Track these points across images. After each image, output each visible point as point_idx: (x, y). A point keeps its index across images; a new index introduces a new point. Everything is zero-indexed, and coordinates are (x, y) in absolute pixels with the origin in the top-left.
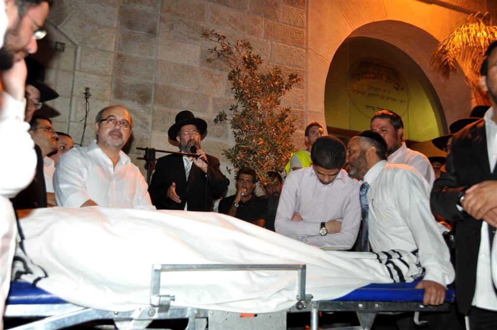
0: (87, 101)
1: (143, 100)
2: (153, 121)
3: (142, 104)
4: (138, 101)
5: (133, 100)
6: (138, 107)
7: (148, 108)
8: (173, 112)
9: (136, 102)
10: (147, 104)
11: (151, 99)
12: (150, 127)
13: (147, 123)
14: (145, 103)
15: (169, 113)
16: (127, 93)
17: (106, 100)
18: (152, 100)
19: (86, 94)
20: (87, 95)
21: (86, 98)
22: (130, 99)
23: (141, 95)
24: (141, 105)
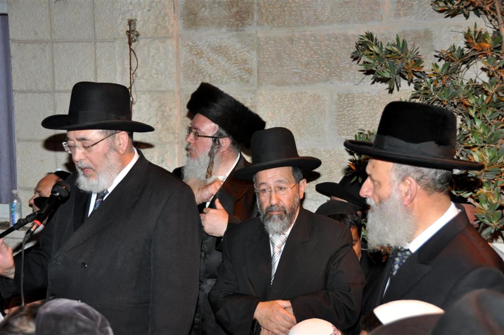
0: (131, 49)
1: (237, 20)
2: (260, 64)
3: (237, 30)
4: (228, 25)
5: (220, 25)
6: (229, 38)
7: (249, 35)
8: (297, 35)
9: (224, 30)
10: (246, 29)
11: (253, 14)
12: (253, 79)
13: (249, 71)
14: (243, 24)
15: (291, 40)
16: (206, 13)
17: (169, 38)
18: (256, 17)
19: (129, 33)
20: (132, 35)
21: (130, 44)
22: (213, 24)
23: (234, 10)
24: (235, 33)
